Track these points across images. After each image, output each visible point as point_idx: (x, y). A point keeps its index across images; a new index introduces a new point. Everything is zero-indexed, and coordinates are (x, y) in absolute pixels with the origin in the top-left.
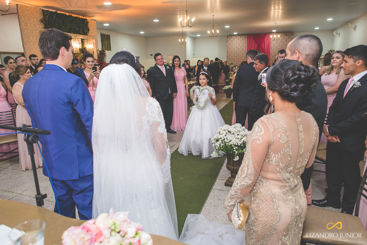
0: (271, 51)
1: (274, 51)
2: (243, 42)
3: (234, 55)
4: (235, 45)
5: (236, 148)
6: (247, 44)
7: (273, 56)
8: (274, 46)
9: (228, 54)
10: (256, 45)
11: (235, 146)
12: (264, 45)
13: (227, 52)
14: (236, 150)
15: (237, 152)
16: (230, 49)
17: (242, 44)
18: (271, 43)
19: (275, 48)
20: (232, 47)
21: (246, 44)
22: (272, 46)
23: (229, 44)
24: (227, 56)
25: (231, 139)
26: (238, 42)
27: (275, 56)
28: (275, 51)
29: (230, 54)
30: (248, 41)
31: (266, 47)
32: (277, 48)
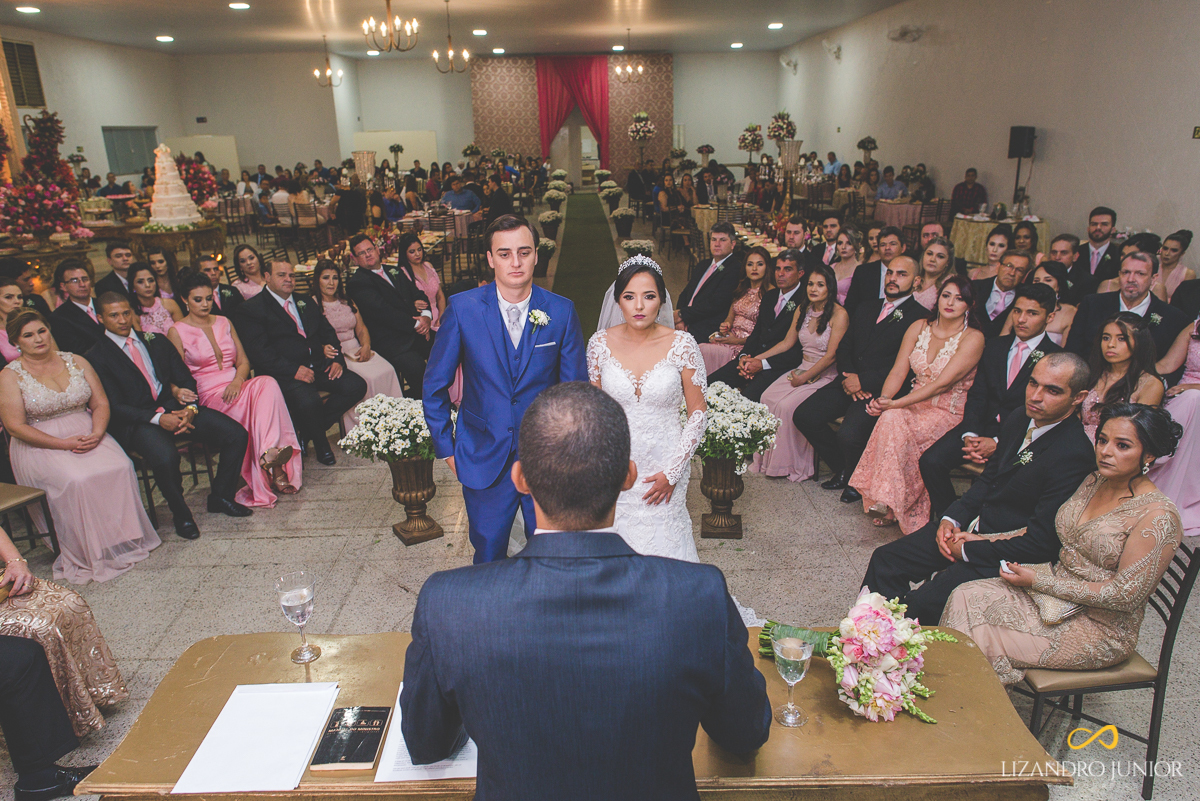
0: (610, 110)
1: (619, 112)
2: (524, 79)
3: (498, 121)
4: (497, 88)
5: (741, 444)
6: (536, 88)
7: (619, 128)
8: (619, 94)
9: (477, 120)
10: (565, 93)
11: (738, 440)
12: (591, 94)
13: (475, 110)
14: (740, 448)
15: (741, 454)
16: (483, 103)
17: (521, 88)
18: (611, 87)
19: (623, 102)
20: (490, 95)
21: (533, 88)
22: (612, 93)
23: (478, 84)
24: (477, 127)
25: (724, 423)
26: (507, 79)
27: (623, 127)
28: (623, 111)
29: (484, 119)
30: (538, 75)
31: (595, 99)
32: (627, 101)
